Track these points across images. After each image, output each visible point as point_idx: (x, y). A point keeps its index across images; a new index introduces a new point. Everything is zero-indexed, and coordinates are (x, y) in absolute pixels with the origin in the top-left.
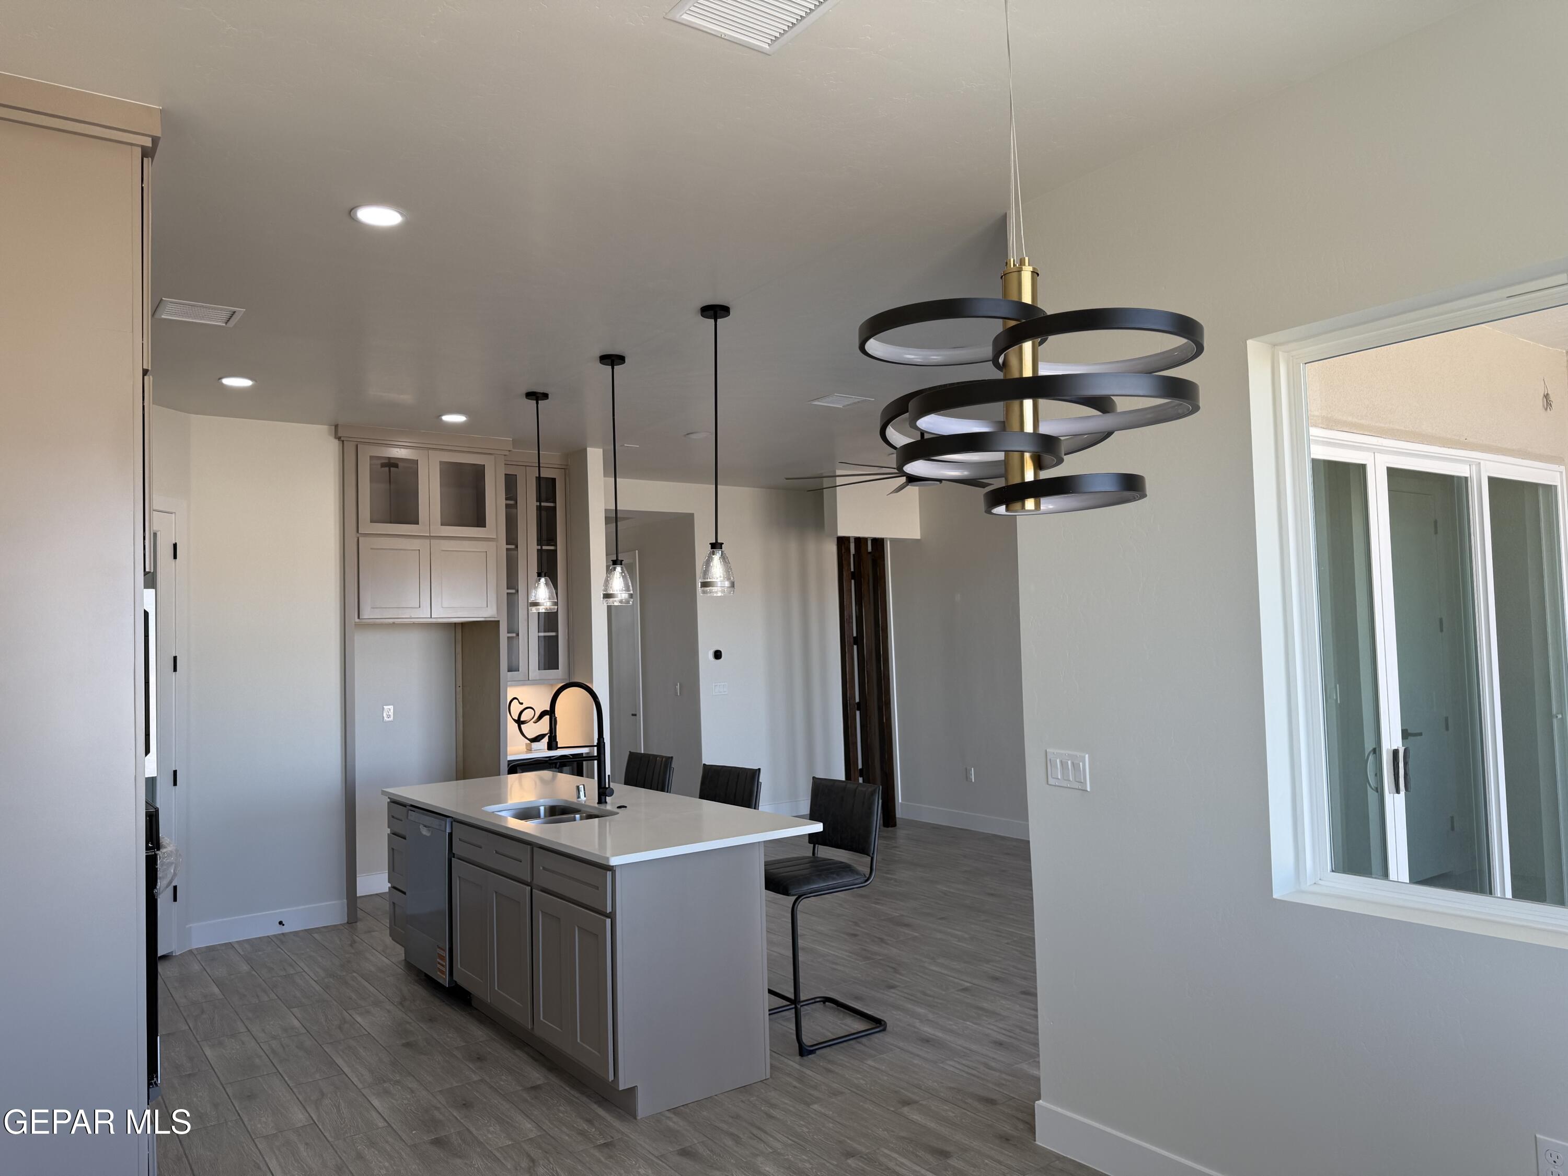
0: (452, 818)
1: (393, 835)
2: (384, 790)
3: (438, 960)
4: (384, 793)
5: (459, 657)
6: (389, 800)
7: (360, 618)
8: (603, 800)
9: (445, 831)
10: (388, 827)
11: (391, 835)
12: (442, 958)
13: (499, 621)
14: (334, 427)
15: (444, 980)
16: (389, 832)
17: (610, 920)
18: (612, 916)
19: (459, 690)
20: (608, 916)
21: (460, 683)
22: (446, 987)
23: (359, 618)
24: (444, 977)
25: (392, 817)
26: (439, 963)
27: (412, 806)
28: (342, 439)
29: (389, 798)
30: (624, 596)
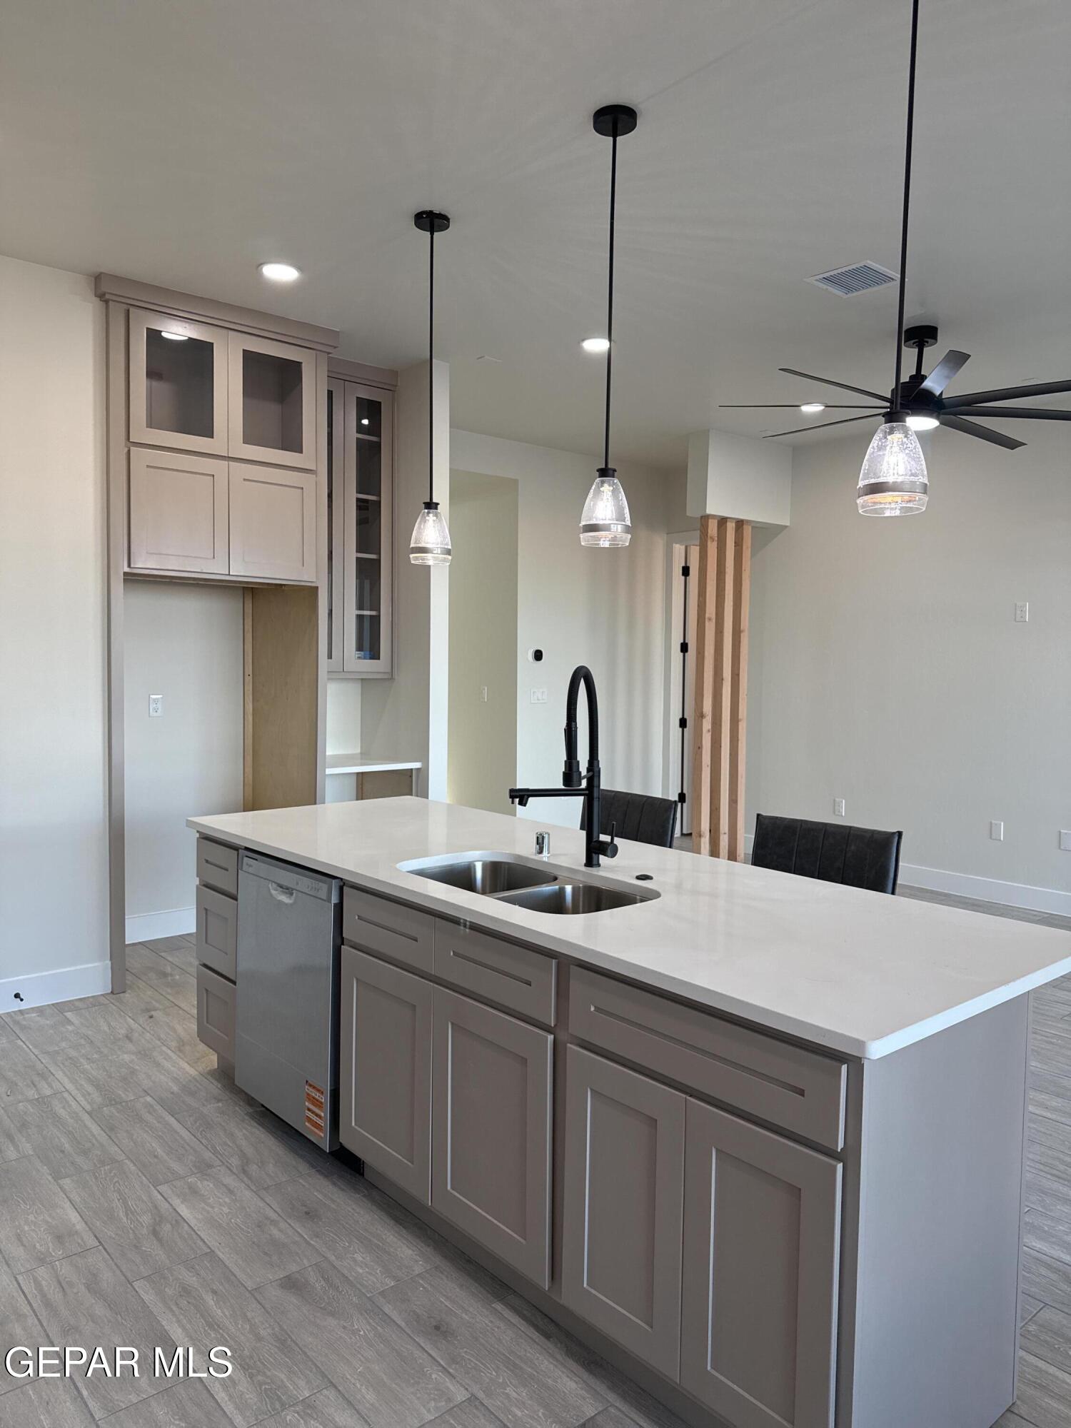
0: (342, 879)
1: (205, 889)
2: (189, 819)
3: (307, 1104)
4: (190, 824)
5: (249, 636)
6: (198, 835)
7: (132, 566)
8: (595, 862)
9: (329, 900)
10: (197, 876)
11: (201, 887)
12: (318, 1104)
13: (317, 588)
14: (93, 279)
15: (322, 1138)
16: (198, 883)
17: (841, 1164)
18: (850, 1157)
19: (249, 680)
20: (836, 1156)
21: (249, 670)
22: (325, 1152)
23: (129, 566)
24: (322, 1135)
25: (204, 862)
26: (309, 1110)
27: (247, 849)
28: (107, 296)
29: (198, 832)
30: (618, 529)
